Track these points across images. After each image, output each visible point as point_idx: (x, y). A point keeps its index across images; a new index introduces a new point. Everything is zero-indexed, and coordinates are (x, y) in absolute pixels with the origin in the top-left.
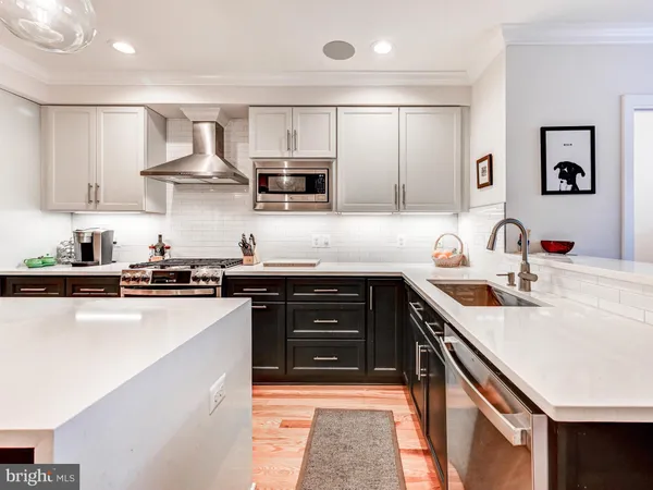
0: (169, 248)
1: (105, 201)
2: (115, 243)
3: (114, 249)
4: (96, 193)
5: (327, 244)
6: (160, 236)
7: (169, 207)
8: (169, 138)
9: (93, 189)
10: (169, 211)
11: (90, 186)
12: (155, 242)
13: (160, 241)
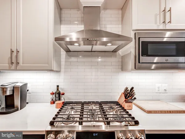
0: (63, 94)
1: (22, 64)
2: (28, 90)
3: (28, 94)
4: (17, 57)
5: (165, 90)
6: (58, 86)
7: (63, 67)
8: (63, 22)
9: (14, 54)
10: (63, 70)
11: (12, 52)
12: (55, 90)
13: (58, 89)
